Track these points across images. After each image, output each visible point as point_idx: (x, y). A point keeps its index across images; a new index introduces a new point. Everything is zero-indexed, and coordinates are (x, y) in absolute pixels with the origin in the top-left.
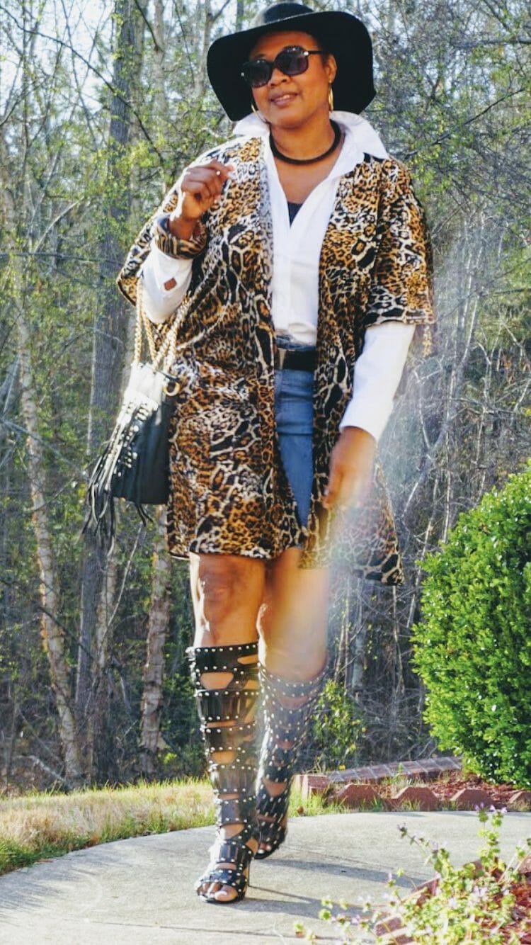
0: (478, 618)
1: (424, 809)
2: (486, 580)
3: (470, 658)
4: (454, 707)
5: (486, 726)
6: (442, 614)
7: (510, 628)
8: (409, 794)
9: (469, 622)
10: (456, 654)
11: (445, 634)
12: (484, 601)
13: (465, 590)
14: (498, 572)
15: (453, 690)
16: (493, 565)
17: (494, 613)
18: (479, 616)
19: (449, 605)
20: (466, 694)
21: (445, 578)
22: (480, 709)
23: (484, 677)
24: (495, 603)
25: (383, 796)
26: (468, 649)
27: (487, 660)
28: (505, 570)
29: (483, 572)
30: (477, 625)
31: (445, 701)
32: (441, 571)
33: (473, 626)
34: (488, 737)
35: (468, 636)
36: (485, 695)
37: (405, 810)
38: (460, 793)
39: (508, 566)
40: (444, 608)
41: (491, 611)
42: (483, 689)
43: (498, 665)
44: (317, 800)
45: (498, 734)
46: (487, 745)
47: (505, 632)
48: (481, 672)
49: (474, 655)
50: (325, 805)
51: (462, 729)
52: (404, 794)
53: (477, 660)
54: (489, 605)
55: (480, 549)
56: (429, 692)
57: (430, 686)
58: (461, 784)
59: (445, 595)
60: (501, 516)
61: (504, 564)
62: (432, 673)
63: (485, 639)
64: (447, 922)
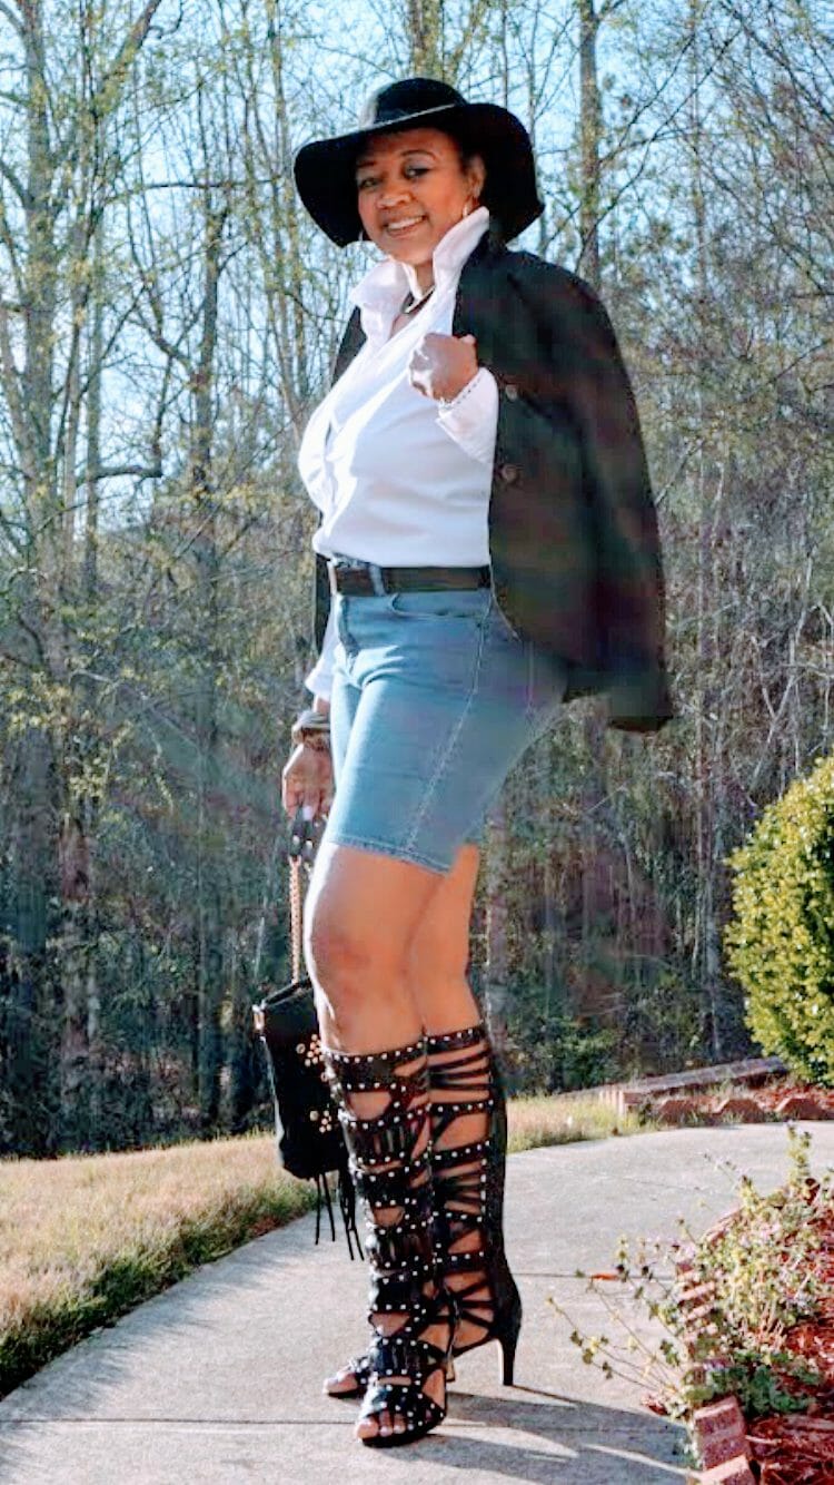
1: (746, 1120)
2: (797, 874)
3: (787, 957)
4: (776, 1010)
5: (808, 1029)
6: (755, 913)
7: (825, 924)
8: (732, 1106)
9: (783, 919)
10: (772, 954)
11: (761, 933)
12: (798, 896)
13: (776, 885)
14: (809, 866)
15: (774, 992)
16: (803, 858)
17: (808, 909)
18: (793, 913)
19: (761, 902)
20: (786, 996)
21: (756, 874)
22: (801, 1011)
23: (803, 977)
24: (809, 897)
25: (704, 1109)
26: (784, 948)
27: (805, 959)
28: (816, 863)
29: (793, 867)
30: (792, 922)
31: (765, 1004)
32: (753, 867)
33: (788, 924)
34: (810, 1042)
35: (783, 934)
36: (804, 994)
37: (727, 1124)
38: (786, 1101)
39: (819, 859)
40: (757, 906)
41: (804, 907)
43: (817, 965)
44: (634, 1118)
45: (823, 1036)
46: (810, 1049)
47: (821, 929)
48: (801, 972)
49: (791, 954)
50: (643, 1123)
51: (786, 1034)
52: (726, 1106)
53: (795, 959)
54: (802, 901)
55: (789, 842)
56: (749, 994)
57: (749, 989)
58: (789, 1090)
59: (757, 892)
60: (808, 805)
61: (815, 856)
62: (752, 975)
63: (801, 936)
64: (737, 1262)
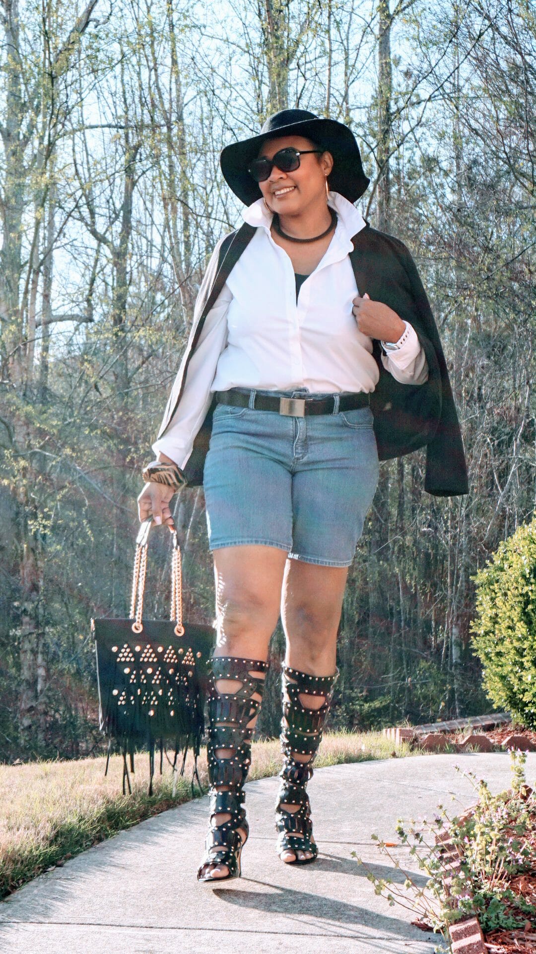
0: (516, 614)
1: (482, 751)
2: (520, 588)
3: (512, 643)
4: (503, 678)
5: (524, 691)
6: (491, 613)
8: (472, 740)
9: (509, 617)
10: (502, 640)
11: (494, 626)
12: (520, 602)
13: (505, 595)
14: (527, 582)
15: (501, 666)
16: (524, 576)
17: (526, 610)
19: (494, 606)
20: (510, 669)
21: (491, 587)
22: (520, 679)
23: (522, 656)
24: (527, 603)
25: (454, 742)
26: (510, 637)
27: (523, 644)
29: (517, 582)
30: (515, 619)
31: (495, 674)
32: (490, 582)
33: (512, 621)
34: (526, 699)
35: (509, 627)
36: (522, 668)
37: (469, 752)
38: (508, 738)
40: (491, 608)
41: (524, 609)
42: (522, 666)
43: (531, 647)
44: (406, 746)
46: (525, 705)
48: (520, 652)
49: (514, 641)
50: (412, 750)
51: (509, 694)
52: (467, 741)
53: (516, 644)
54: (522, 605)
55: (514, 566)
56: (485, 668)
57: (485, 664)
58: (510, 732)
59: (492, 599)
60: (527, 542)
61: (532, 576)
62: (487, 654)
63: (521, 629)
